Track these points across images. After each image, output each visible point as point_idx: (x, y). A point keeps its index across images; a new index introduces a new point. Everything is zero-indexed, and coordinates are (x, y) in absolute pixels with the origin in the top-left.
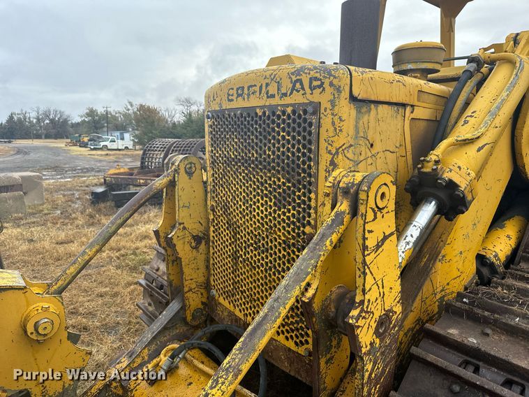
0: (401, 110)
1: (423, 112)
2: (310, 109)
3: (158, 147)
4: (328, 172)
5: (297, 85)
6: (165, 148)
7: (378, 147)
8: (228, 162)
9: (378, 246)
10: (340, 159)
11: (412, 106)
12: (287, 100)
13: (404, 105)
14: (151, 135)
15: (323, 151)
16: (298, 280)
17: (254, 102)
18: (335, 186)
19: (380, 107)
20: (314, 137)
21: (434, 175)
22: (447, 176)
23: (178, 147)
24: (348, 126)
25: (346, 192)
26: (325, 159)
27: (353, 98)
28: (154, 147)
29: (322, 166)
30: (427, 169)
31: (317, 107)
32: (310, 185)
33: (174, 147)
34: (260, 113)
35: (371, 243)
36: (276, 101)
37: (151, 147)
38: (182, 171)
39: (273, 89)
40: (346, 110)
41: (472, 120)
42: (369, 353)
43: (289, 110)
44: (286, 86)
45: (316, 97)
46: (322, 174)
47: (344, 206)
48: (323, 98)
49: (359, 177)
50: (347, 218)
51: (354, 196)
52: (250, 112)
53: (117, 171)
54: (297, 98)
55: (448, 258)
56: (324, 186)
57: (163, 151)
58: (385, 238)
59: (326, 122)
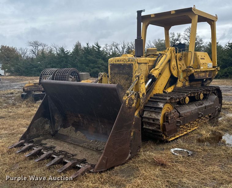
0: (146, 64)
1: (151, 64)
2: (131, 64)
3: (48, 73)
4: (135, 74)
5: (129, 60)
6: (52, 73)
7: (142, 70)
8: (115, 73)
9: (142, 83)
10: (136, 72)
11: (148, 63)
12: (127, 63)
13: (146, 63)
14: (17, 66)
15: (134, 71)
16: (132, 87)
17: (121, 63)
18: (136, 76)
19: (142, 64)
20: (132, 69)
21: (151, 75)
22: (153, 74)
23: (59, 72)
24: (137, 67)
25: (137, 76)
26: (134, 72)
27: (138, 63)
28: (46, 73)
29: (134, 73)
30: (150, 74)
31: (132, 64)
32: (132, 77)
33: (58, 73)
34: (122, 65)
35: (141, 83)
36: (125, 63)
37: (44, 73)
38: (104, 76)
39: (125, 61)
40: (137, 65)
41: (158, 65)
42: (141, 98)
43: (128, 64)
44: (127, 61)
45: (132, 63)
46: (134, 74)
47: (137, 78)
48: (133, 63)
49: (139, 74)
50: (138, 80)
51: (138, 77)
52: (120, 64)
53: (29, 85)
54: (129, 63)
55: (156, 89)
56: (134, 76)
57: (51, 74)
58: (143, 83)
59: (134, 66)
